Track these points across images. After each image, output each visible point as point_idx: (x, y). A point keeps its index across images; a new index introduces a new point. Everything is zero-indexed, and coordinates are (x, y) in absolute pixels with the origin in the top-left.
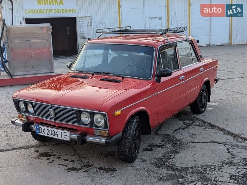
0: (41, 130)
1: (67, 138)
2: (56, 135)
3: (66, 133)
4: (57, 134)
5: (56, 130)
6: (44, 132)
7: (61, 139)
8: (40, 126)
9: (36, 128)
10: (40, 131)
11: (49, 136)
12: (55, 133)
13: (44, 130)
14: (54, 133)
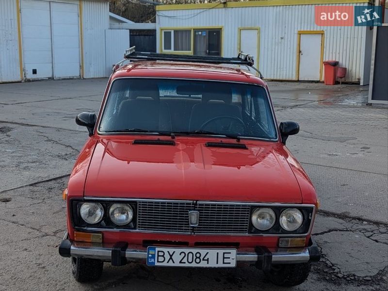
0: (163, 256)
1: (230, 263)
2: (203, 260)
3: (230, 253)
4: (206, 258)
5: (203, 252)
6: (171, 258)
7: (217, 266)
8: (157, 249)
9: (148, 254)
10: (161, 259)
11: (187, 265)
12: (202, 258)
13: (171, 256)
14: (199, 258)
